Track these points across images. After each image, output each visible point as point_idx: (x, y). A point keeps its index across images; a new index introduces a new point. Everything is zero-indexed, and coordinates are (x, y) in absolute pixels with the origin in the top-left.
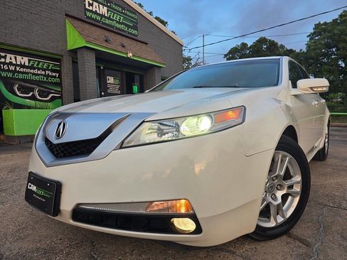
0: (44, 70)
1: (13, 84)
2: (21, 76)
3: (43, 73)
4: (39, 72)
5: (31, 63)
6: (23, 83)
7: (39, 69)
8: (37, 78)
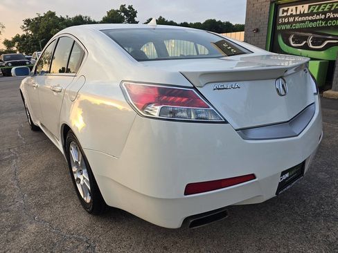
0: (324, 13)
1: (289, 36)
2: (298, 26)
3: (323, 17)
4: (318, 17)
5: (311, 9)
6: (298, 33)
7: (318, 14)
8: (314, 25)
